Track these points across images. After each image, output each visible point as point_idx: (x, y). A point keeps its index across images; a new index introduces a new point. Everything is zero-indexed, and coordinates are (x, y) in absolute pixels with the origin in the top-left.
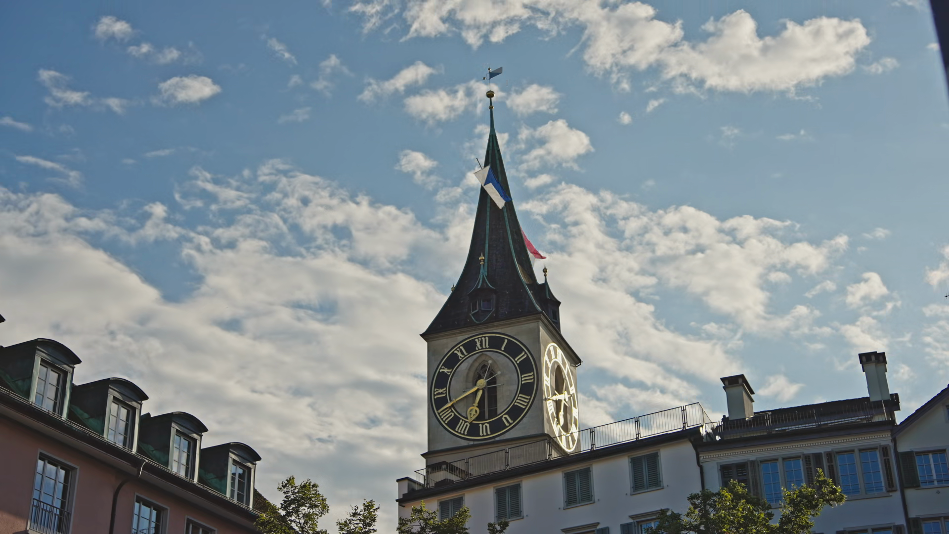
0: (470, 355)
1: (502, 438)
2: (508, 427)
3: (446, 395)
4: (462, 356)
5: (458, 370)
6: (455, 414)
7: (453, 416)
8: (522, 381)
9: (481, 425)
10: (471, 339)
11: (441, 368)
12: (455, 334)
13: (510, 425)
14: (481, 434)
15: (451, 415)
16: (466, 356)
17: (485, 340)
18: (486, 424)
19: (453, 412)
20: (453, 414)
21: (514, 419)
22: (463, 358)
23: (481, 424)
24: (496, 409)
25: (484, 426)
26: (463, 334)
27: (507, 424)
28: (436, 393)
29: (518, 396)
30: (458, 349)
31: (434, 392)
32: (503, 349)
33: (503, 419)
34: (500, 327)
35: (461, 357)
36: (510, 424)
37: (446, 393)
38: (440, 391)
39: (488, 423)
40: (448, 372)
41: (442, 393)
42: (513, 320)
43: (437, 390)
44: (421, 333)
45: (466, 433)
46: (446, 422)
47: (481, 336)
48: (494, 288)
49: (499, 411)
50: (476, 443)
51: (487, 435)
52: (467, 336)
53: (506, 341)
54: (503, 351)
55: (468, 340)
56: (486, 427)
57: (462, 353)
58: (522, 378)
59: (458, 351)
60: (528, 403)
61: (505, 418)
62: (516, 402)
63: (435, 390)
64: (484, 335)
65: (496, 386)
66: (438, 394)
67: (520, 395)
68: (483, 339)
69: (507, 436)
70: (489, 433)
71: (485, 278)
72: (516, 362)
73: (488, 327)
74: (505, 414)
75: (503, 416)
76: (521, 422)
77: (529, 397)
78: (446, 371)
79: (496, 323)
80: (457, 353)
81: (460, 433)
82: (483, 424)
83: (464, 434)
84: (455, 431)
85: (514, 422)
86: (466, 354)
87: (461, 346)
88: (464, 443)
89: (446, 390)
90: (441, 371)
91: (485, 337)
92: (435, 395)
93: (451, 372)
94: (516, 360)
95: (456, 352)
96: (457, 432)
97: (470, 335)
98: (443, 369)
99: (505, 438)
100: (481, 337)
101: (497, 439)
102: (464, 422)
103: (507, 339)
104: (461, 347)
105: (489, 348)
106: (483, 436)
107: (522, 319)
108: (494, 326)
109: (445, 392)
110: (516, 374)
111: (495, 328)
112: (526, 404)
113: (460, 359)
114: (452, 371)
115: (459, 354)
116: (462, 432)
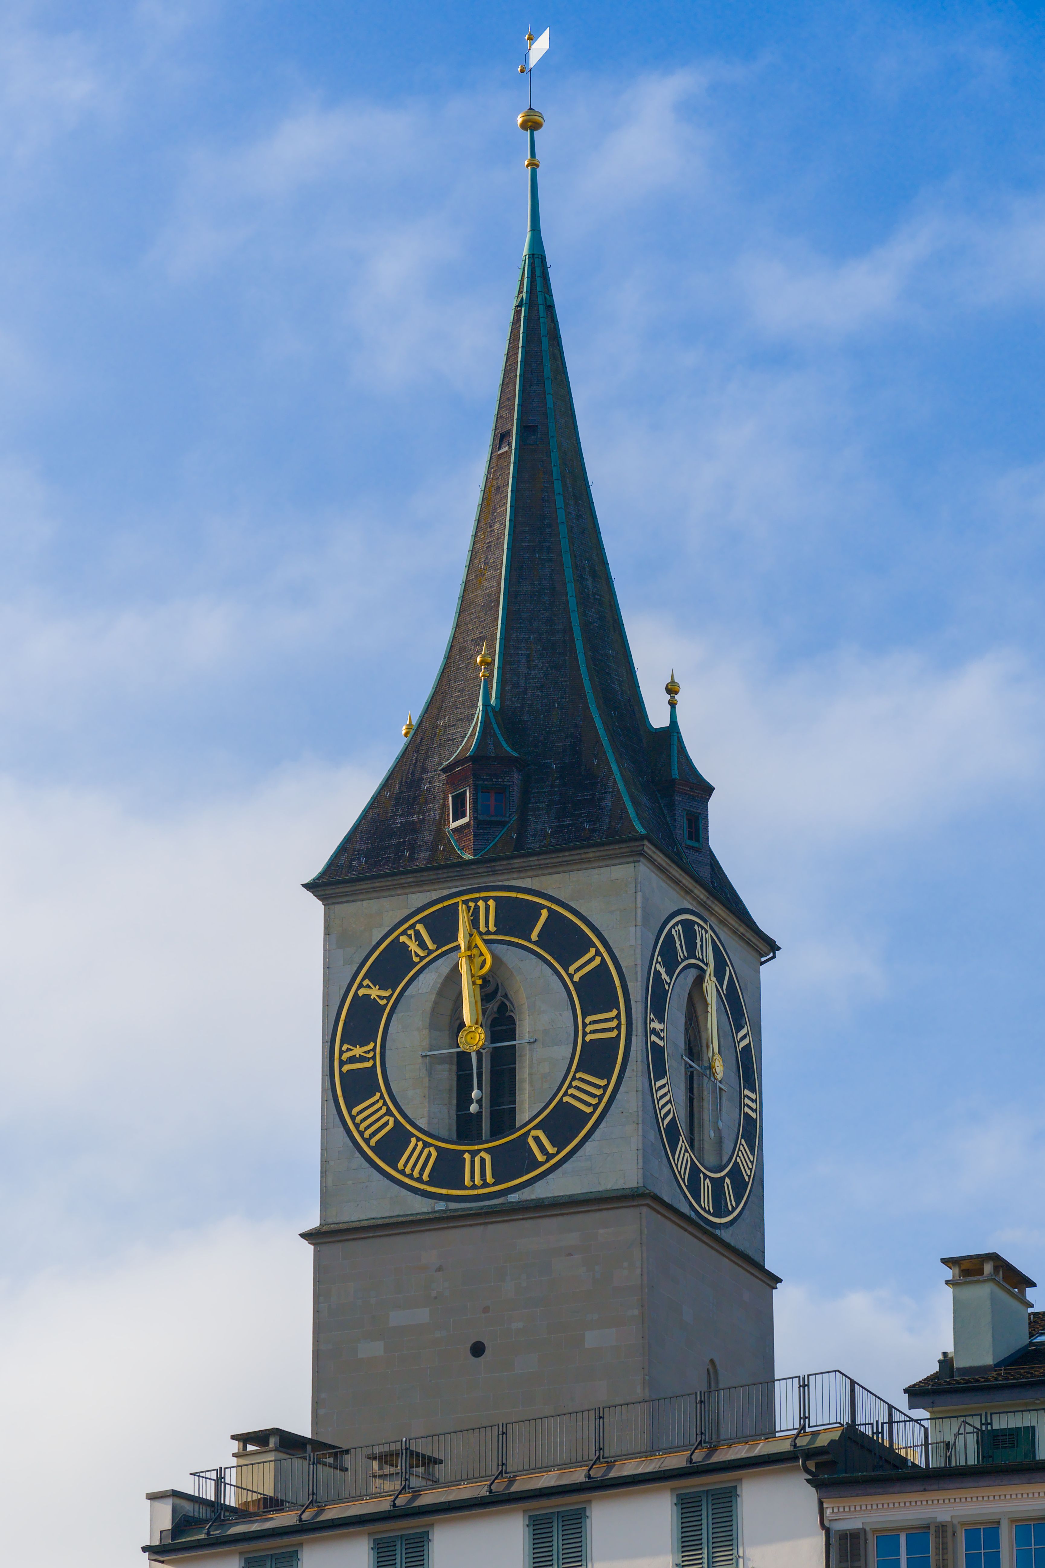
0: (444, 949)
1: (527, 1195)
2: (543, 1164)
3: (374, 1065)
4: (421, 953)
5: (407, 993)
6: (396, 1120)
7: (391, 1124)
8: (585, 1034)
9: (467, 1156)
10: (446, 904)
11: (360, 986)
12: (402, 886)
13: (547, 1161)
14: (467, 1182)
15: (387, 1123)
16: (430, 952)
17: (487, 908)
18: (483, 1154)
19: (392, 1115)
20: (392, 1120)
21: (559, 1142)
22: (422, 958)
23: (469, 1152)
24: (514, 1110)
25: (477, 1160)
26: (426, 888)
27: (540, 1158)
28: (345, 1056)
29: (574, 1078)
30: (411, 932)
31: (341, 1053)
32: (534, 936)
33: (531, 1141)
34: (530, 873)
35: (417, 955)
36: (550, 1157)
37: (374, 1058)
38: (358, 1051)
39: (486, 1150)
40: (381, 998)
41: (362, 1059)
42: (567, 856)
43: (348, 1050)
44: (308, 878)
45: (425, 1177)
46: (373, 1142)
47: (477, 895)
48: (515, 754)
49: (522, 1116)
50: (453, 1205)
51: (485, 1185)
52: (435, 895)
53: (545, 913)
54: (535, 943)
55: (440, 906)
56: (483, 1161)
57: (422, 945)
58: (585, 1025)
59: (410, 936)
60: (601, 1098)
61: (537, 1139)
62: (566, 1094)
63: (344, 1048)
64: (483, 894)
65: (515, 1045)
66: (352, 1060)
67: (578, 1075)
68: (481, 903)
69: (542, 1191)
70: (489, 1179)
71: (493, 721)
72: (571, 977)
73: (494, 873)
74: (534, 1128)
75: (530, 1131)
76: (579, 1154)
77: (602, 1083)
78: (375, 992)
79: (517, 862)
80: (408, 942)
81: (411, 1176)
82: (473, 1154)
83: (419, 1180)
84: (396, 1168)
85: (558, 1153)
86: (431, 946)
87: (419, 921)
88: (420, 1206)
89: (374, 1049)
90: (361, 992)
91: (486, 899)
92: (342, 1063)
93: (388, 998)
94: (571, 969)
95: (403, 939)
96: (402, 1172)
97: (446, 892)
98: (368, 987)
99: (533, 1197)
100: (475, 900)
101: (513, 1197)
102: (420, 1144)
103: (550, 910)
104: (419, 927)
105: (495, 933)
106: (474, 1187)
107: (592, 853)
108: (510, 870)
109: (371, 1055)
110: (569, 1013)
111: (515, 875)
112: (594, 1101)
113: (416, 959)
114: (391, 995)
115: (413, 946)
116: (416, 1174)
